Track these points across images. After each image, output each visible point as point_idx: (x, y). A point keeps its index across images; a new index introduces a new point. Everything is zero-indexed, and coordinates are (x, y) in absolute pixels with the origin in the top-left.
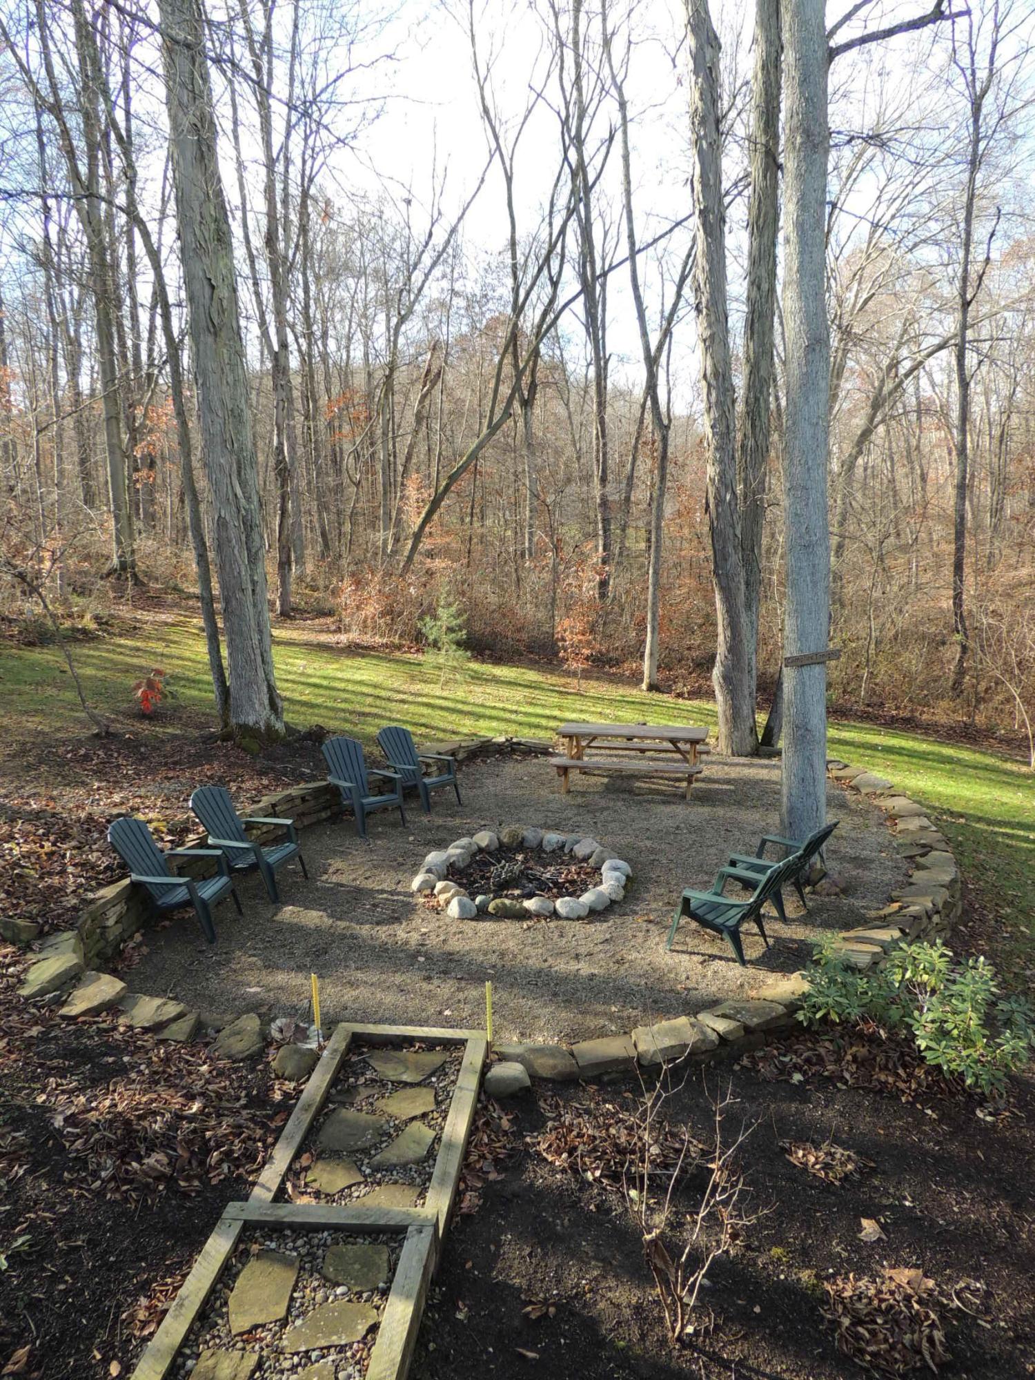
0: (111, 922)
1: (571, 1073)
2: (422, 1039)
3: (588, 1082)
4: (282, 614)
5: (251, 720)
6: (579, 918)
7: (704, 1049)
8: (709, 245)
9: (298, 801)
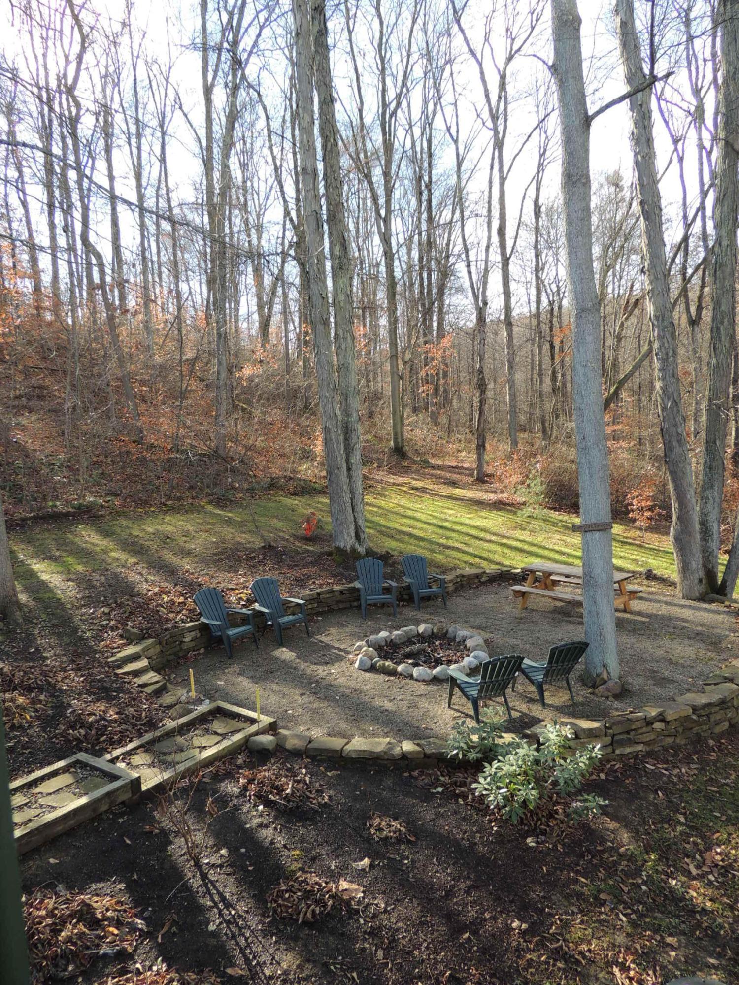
0: (187, 640)
1: (300, 750)
2: (245, 716)
3: (307, 757)
4: (478, 479)
5: (342, 545)
6: (424, 681)
7: (386, 757)
8: (647, 226)
9: (337, 594)
